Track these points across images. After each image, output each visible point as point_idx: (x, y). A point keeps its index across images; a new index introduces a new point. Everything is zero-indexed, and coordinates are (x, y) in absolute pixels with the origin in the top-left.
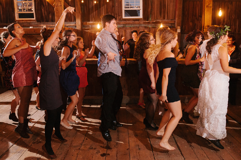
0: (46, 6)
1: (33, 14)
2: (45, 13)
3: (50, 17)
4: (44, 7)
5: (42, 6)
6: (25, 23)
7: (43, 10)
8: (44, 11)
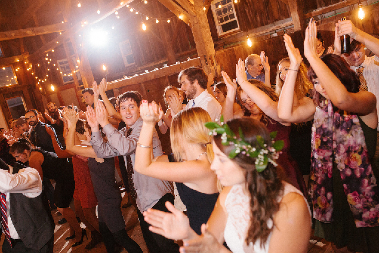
0: (249, 3)
1: (236, 21)
2: (250, 16)
3: (258, 19)
4: (247, 6)
5: (245, 5)
6: (230, 37)
7: (247, 11)
8: (249, 12)
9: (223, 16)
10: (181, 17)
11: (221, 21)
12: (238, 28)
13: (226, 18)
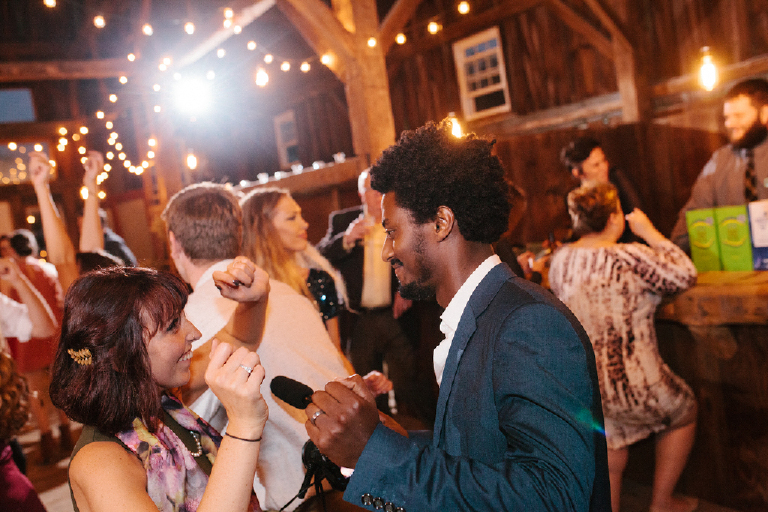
0: (535, 53)
1: (503, 90)
2: (534, 80)
3: (551, 88)
4: (530, 58)
5: (525, 56)
6: (490, 125)
7: (528, 71)
8: (533, 74)
9: (478, 76)
10: (328, 60)
11: (473, 87)
12: (506, 108)
13: (485, 83)
